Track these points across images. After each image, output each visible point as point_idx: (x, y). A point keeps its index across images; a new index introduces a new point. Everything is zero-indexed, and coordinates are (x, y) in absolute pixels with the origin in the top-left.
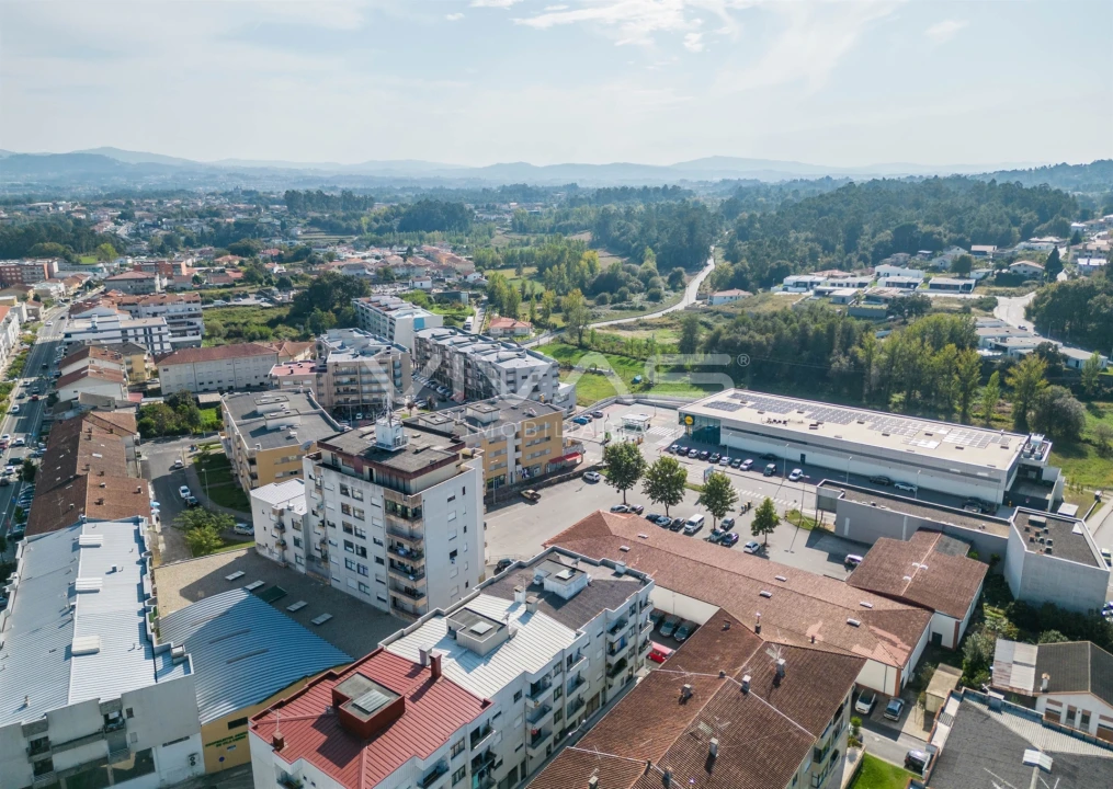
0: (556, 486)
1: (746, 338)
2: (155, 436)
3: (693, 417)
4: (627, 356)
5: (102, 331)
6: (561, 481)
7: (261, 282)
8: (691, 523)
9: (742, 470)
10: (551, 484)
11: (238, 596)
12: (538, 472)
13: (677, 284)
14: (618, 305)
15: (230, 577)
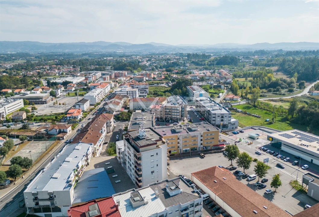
0: (213, 154)
1: (313, 110)
2: (120, 120)
3: (272, 138)
4: (269, 111)
5: (122, 91)
6: (215, 152)
7: (168, 80)
8: (250, 177)
9: (284, 161)
10: (211, 153)
11: (102, 169)
12: (209, 148)
13: (301, 87)
14: (275, 93)
15: (106, 164)
